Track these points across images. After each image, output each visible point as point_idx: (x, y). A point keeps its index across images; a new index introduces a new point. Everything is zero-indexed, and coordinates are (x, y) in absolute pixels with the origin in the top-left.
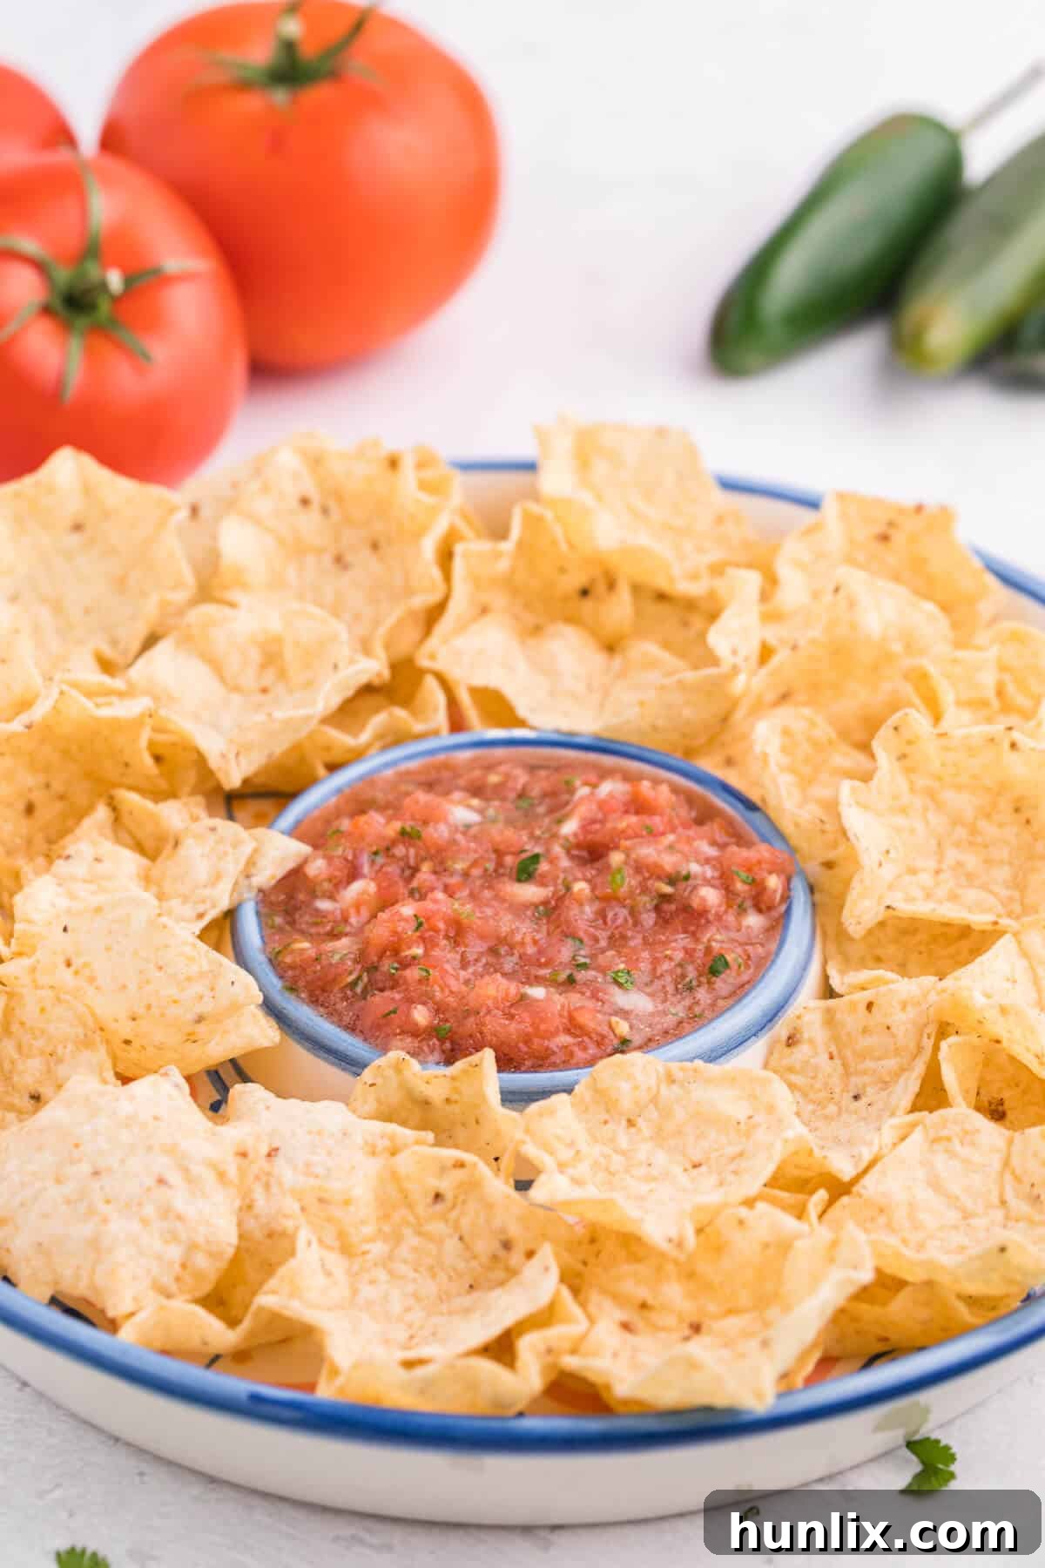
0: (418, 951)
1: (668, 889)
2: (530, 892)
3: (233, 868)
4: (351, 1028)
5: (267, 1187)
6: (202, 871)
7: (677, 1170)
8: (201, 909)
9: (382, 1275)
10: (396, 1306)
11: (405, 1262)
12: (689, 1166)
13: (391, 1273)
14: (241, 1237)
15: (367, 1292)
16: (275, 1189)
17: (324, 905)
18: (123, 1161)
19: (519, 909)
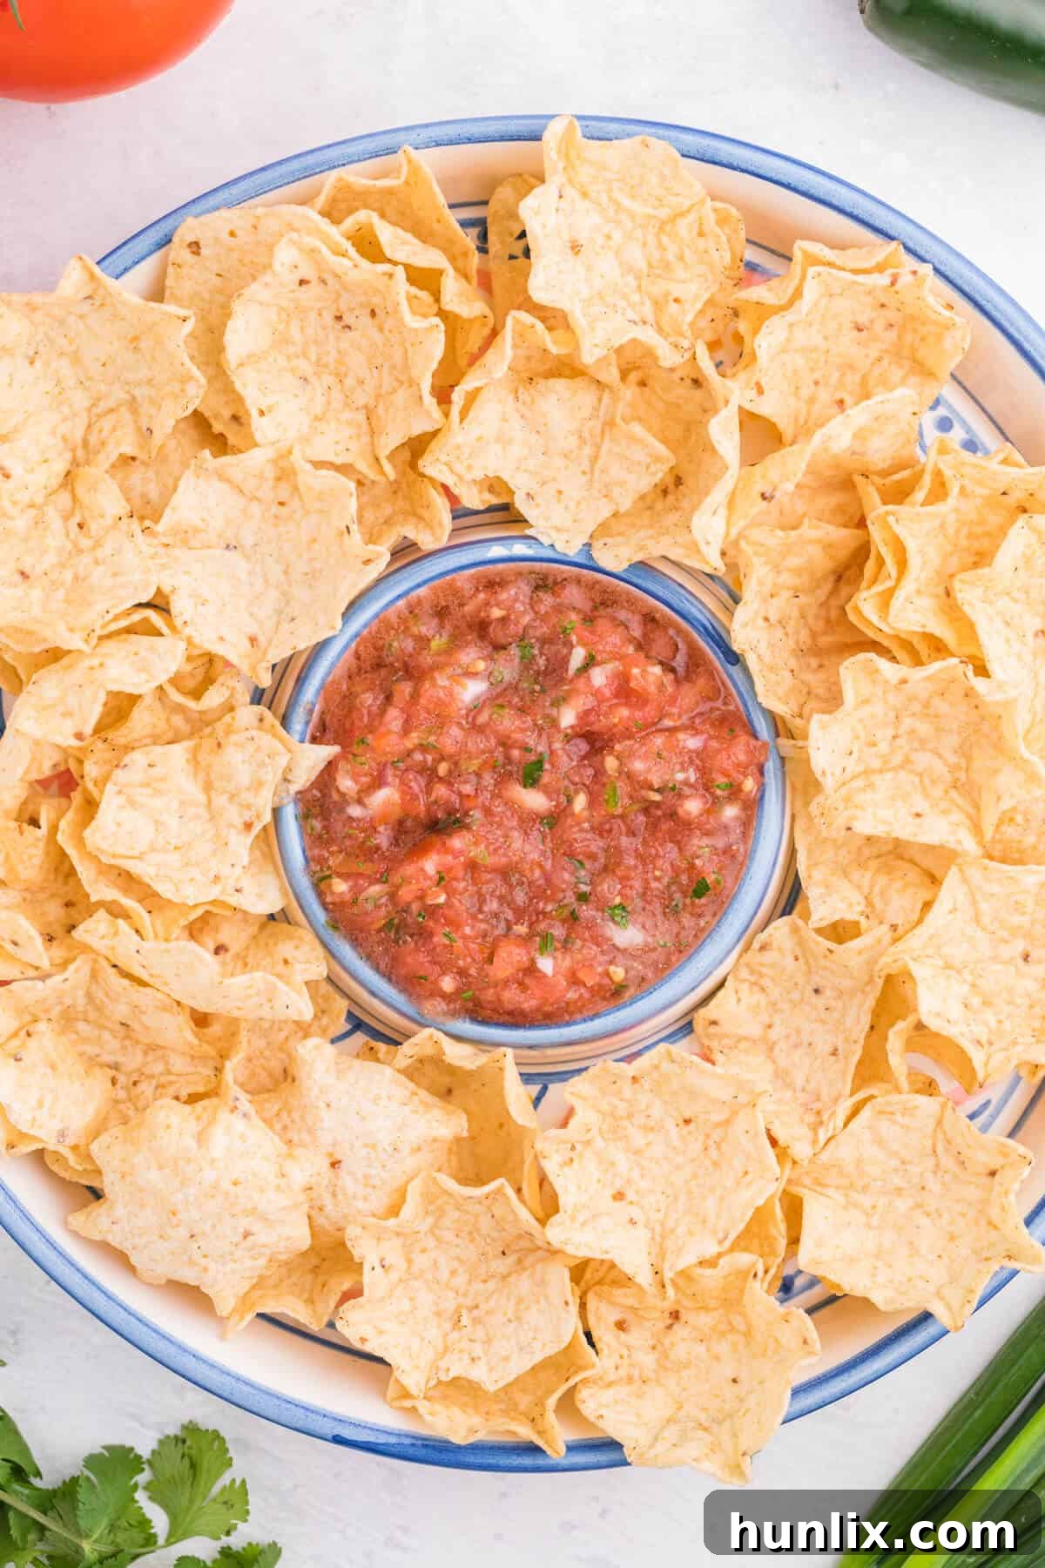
0: (442, 899)
1: (657, 797)
2: (535, 800)
3: (271, 777)
4: (389, 978)
5: (334, 1195)
6: (244, 776)
7: (670, 1125)
8: (247, 816)
9: (430, 1243)
10: (444, 1274)
11: (449, 1229)
12: (681, 1122)
13: (439, 1240)
14: (313, 1235)
15: (421, 1261)
16: (340, 1197)
17: (355, 811)
18: (214, 1226)
19: (528, 820)
